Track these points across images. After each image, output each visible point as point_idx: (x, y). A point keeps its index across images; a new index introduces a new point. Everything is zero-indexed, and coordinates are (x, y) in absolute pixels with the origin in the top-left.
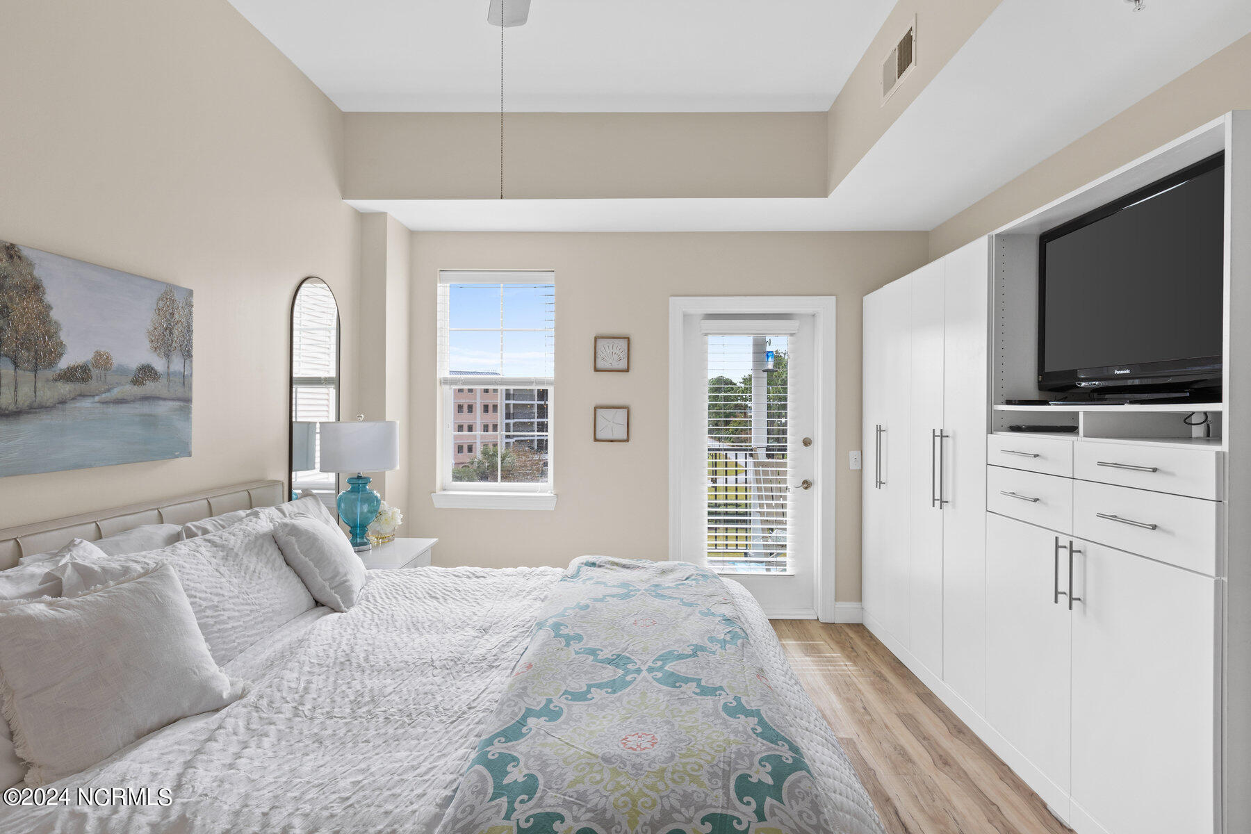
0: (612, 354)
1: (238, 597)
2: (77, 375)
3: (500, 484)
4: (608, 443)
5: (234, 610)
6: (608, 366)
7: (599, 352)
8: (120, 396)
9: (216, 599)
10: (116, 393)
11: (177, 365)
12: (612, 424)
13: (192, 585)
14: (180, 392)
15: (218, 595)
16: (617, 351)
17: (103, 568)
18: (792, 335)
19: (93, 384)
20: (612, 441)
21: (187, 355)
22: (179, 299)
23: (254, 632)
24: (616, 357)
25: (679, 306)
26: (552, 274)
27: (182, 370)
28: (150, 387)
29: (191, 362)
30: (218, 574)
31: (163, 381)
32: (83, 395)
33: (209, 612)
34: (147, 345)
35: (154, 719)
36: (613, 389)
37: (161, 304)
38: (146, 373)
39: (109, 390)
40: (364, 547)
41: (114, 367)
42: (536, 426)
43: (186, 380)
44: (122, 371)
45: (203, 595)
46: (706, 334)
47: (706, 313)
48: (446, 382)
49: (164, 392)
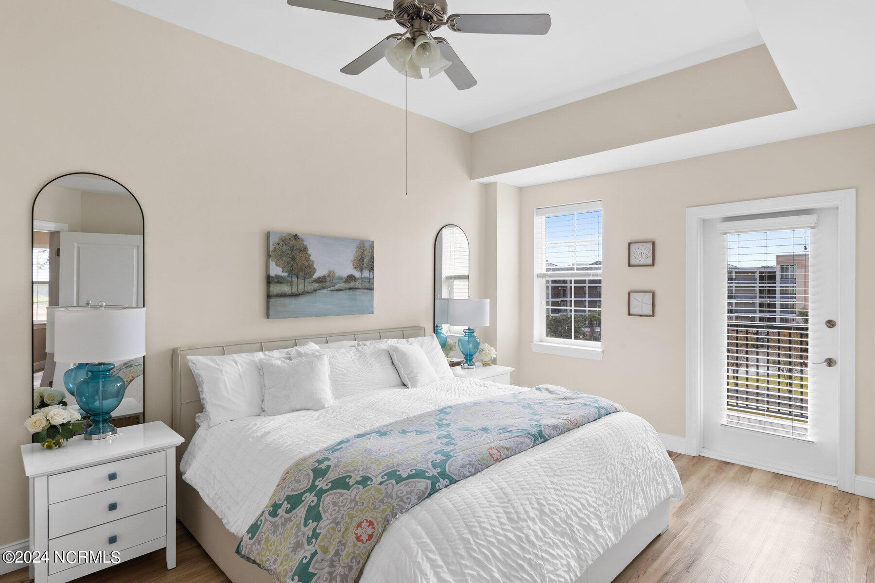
0: (641, 254)
1: (357, 373)
2: (322, 280)
3: (573, 341)
4: (639, 317)
5: (352, 378)
6: (639, 263)
7: (632, 253)
8: (339, 288)
9: (346, 372)
10: (337, 287)
11: (366, 274)
12: (642, 304)
13: (337, 364)
14: (367, 285)
15: (347, 370)
16: (646, 252)
17: (305, 352)
18: (812, 228)
19: (328, 284)
20: (641, 316)
21: (372, 269)
22: (367, 245)
23: (361, 388)
24: (644, 256)
25: (694, 215)
26: (601, 202)
27: (368, 276)
28: (352, 284)
29: (373, 272)
30: (352, 362)
31: (359, 281)
32: (323, 288)
33: (340, 376)
34: (352, 267)
35: (298, 407)
36: (642, 279)
37: (358, 249)
38: (351, 278)
39: (334, 286)
40: (472, 367)
41: (336, 276)
42: (587, 303)
43: (370, 281)
44: (340, 278)
45: (341, 369)
46: (725, 234)
47: (723, 216)
48: (540, 276)
49: (359, 286)
